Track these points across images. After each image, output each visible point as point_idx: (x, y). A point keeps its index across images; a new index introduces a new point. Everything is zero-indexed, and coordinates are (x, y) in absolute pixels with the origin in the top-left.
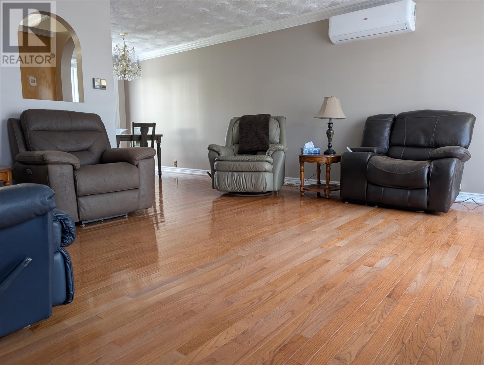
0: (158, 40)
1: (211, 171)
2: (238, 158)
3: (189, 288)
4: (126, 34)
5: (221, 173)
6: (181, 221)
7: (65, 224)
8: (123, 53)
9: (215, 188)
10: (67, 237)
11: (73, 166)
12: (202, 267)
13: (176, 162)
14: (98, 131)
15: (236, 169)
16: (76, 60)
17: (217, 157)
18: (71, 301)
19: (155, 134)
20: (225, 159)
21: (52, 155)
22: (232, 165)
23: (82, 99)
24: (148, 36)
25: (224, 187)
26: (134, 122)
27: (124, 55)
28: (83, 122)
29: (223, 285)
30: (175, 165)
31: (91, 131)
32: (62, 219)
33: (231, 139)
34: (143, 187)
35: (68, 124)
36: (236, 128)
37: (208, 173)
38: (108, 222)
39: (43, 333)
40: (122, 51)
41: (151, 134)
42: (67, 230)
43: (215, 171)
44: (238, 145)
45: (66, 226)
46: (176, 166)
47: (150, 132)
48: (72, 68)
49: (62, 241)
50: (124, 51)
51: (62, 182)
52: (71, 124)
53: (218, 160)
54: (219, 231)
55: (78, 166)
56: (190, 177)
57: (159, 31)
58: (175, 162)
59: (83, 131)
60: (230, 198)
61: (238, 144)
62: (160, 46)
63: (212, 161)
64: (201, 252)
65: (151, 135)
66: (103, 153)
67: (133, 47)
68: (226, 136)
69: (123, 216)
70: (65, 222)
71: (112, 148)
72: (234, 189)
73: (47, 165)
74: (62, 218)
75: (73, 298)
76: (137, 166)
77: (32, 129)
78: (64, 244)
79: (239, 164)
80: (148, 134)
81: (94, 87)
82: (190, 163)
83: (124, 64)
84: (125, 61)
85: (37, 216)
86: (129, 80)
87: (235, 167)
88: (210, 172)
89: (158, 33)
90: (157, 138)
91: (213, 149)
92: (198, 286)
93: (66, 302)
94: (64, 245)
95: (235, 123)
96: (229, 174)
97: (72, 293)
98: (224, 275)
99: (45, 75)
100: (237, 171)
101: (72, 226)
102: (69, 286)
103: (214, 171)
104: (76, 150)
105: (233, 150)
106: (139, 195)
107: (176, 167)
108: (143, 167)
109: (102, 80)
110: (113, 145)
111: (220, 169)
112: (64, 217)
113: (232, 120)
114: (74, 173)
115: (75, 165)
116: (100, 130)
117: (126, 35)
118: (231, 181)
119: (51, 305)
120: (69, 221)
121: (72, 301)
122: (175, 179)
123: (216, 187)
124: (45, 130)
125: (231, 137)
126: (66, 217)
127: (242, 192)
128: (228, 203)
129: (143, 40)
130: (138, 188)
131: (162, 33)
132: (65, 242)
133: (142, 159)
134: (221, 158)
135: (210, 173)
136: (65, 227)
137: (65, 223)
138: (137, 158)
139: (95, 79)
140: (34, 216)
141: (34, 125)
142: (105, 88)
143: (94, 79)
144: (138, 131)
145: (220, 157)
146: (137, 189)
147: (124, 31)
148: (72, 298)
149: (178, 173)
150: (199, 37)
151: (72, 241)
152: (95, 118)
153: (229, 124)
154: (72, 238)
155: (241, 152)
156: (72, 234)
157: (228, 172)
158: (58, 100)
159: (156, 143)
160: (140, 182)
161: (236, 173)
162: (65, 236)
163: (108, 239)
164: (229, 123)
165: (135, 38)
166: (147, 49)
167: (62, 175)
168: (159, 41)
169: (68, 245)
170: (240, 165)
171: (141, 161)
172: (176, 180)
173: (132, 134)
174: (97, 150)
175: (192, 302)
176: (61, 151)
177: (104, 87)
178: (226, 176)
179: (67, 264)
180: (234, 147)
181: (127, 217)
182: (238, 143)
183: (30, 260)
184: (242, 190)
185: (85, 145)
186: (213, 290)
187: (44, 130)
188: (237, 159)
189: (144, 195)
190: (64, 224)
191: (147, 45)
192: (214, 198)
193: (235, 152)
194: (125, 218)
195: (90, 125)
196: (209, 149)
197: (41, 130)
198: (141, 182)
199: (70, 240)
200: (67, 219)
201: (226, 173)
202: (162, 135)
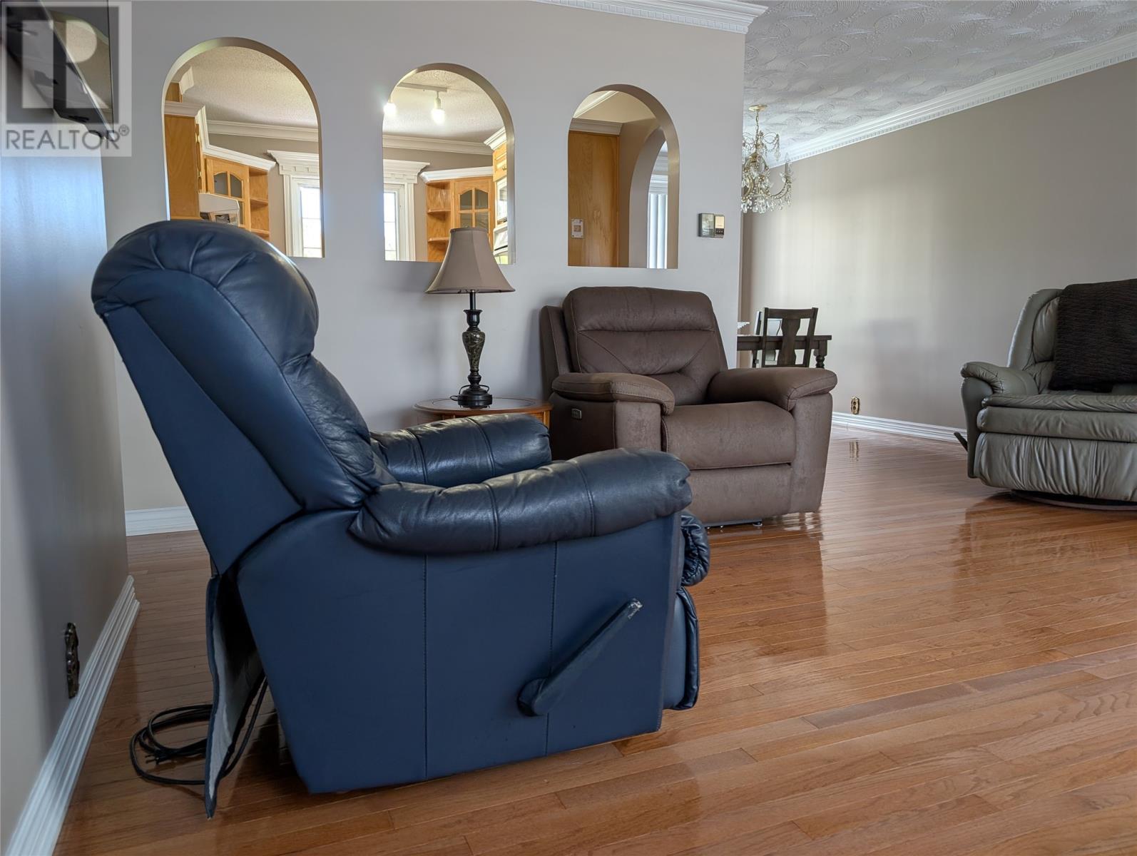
0: (837, 110)
1: (966, 431)
2: (1053, 402)
3: (959, 735)
4: (763, 106)
5: (998, 438)
6: (895, 554)
7: (692, 539)
8: (754, 150)
9: (976, 477)
10: (694, 567)
11: (662, 405)
12: (983, 686)
13: (857, 401)
14: (704, 330)
15: (1046, 431)
16: (667, 177)
17: (989, 397)
18: (691, 705)
19: (815, 334)
20: (1014, 401)
21: (626, 385)
22: (1035, 419)
23: (673, 262)
24: (811, 106)
25: (1006, 476)
26: (769, 308)
27: (755, 156)
28: (675, 311)
29: (1057, 749)
30: (855, 408)
31: (690, 330)
32: (686, 527)
33: (1028, 347)
34: (803, 461)
35: (646, 317)
36: (1045, 320)
37: (957, 435)
38: (720, 533)
39: (639, 760)
40: (752, 146)
41: (806, 334)
42: (693, 552)
43: (980, 431)
44: (1050, 364)
45: (693, 541)
46: (856, 412)
47: (803, 331)
48: (652, 196)
49: (685, 574)
50: (757, 146)
51: (640, 439)
52: (653, 317)
53: (990, 404)
54: (1011, 596)
55: (670, 407)
56: (895, 443)
57: (842, 90)
58: (855, 403)
59: (674, 330)
60: (1021, 508)
61: (1048, 361)
62: (838, 123)
63: (972, 406)
64: (971, 645)
65: (805, 337)
66: (712, 380)
67: (777, 135)
68: (1013, 339)
69: (751, 524)
70: (692, 534)
71: (729, 368)
72: (1035, 484)
73: (614, 403)
74: (687, 523)
75: (696, 698)
76: (791, 412)
77: (582, 329)
78: (687, 581)
79: (1055, 417)
80: (798, 334)
81: (700, 234)
82: (891, 405)
83: (756, 174)
84: (758, 169)
85: (659, 516)
86: (763, 210)
87: (1043, 424)
88: (964, 433)
89: (838, 95)
90: (818, 344)
91: (978, 374)
92: (982, 734)
93: (682, 705)
94: (687, 583)
95: (1044, 305)
96: (1025, 443)
97: (695, 687)
98: (1055, 721)
99: (599, 213)
100: (1049, 437)
101: (703, 544)
102: (692, 673)
103: (975, 431)
104: (659, 372)
105: (1035, 379)
106: (792, 479)
107: (858, 413)
108: (804, 414)
109: (717, 218)
110: (732, 360)
111: (997, 426)
112: (692, 523)
113: (1033, 299)
114: (661, 422)
115: (666, 404)
116: (709, 328)
117: (762, 109)
118: (1030, 464)
119: (662, 705)
120: (699, 532)
121: (693, 705)
122: (851, 444)
123: (981, 474)
124: (606, 330)
125: (1030, 342)
126: (695, 523)
127: (1062, 494)
128: (1018, 522)
129: (799, 117)
130: (789, 464)
131: (849, 92)
132: (689, 575)
133: (806, 396)
134: (1003, 400)
135: (965, 437)
136: (691, 543)
137: (692, 536)
138: (794, 394)
139: (704, 216)
140: (653, 517)
141: (588, 320)
142: (723, 234)
143: (700, 216)
144: (775, 327)
145: (996, 395)
146: (788, 466)
147: (758, 103)
148: (693, 700)
149: (861, 429)
150: (945, 88)
151: (702, 577)
152: (701, 302)
153: (1024, 309)
154: (702, 569)
155: (1058, 384)
156: (703, 560)
157: (1019, 438)
158: (620, 266)
159: (814, 355)
160: (795, 451)
161: (1045, 440)
162: (690, 564)
163: (730, 574)
164: (1025, 305)
165: (781, 113)
166: (805, 134)
167: (640, 424)
168: (839, 113)
169: (695, 582)
170: (1059, 420)
171: (801, 400)
172: (854, 446)
173: (761, 334)
174: (700, 374)
175: (975, 776)
176: (632, 373)
177: (720, 232)
178: (1013, 448)
179: (691, 624)
180: (1036, 370)
181: (761, 528)
182: (1051, 359)
183: (639, 606)
184: (1063, 488)
185: (678, 361)
186: (1027, 756)
187: (603, 330)
188: (1050, 402)
189: (802, 482)
190: (690, 538)
191: (807, 126)
192: (971, 501)
193: (1040, 384)
194: (756, 528)
195: (688, 317)
196: (965, 373)
197: (598, 330)
198: (798, 450)
199: (698, 574)
200: (696, 527)
201: (1015, 439)
202: (830, 337)
